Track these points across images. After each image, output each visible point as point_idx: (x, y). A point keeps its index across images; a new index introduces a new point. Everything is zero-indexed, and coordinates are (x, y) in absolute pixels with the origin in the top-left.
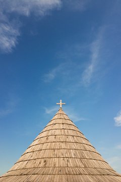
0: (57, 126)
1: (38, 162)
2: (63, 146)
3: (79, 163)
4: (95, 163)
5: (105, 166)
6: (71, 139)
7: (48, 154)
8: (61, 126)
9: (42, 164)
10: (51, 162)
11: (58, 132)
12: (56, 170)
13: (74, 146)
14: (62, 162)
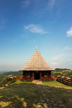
0: (36, 56)
1: (32, 66)
2: (38, 62)
3: (41, 66)
4: (45, 66)
5: (47, 66)
6: (40, 60)
7: (34, 64)
8: (37, 56)
9: (33, 67)
10: (35, 66)
11: (36, 58)
12: (36, 68)
13: (40, 62)
14: (38, 66)
